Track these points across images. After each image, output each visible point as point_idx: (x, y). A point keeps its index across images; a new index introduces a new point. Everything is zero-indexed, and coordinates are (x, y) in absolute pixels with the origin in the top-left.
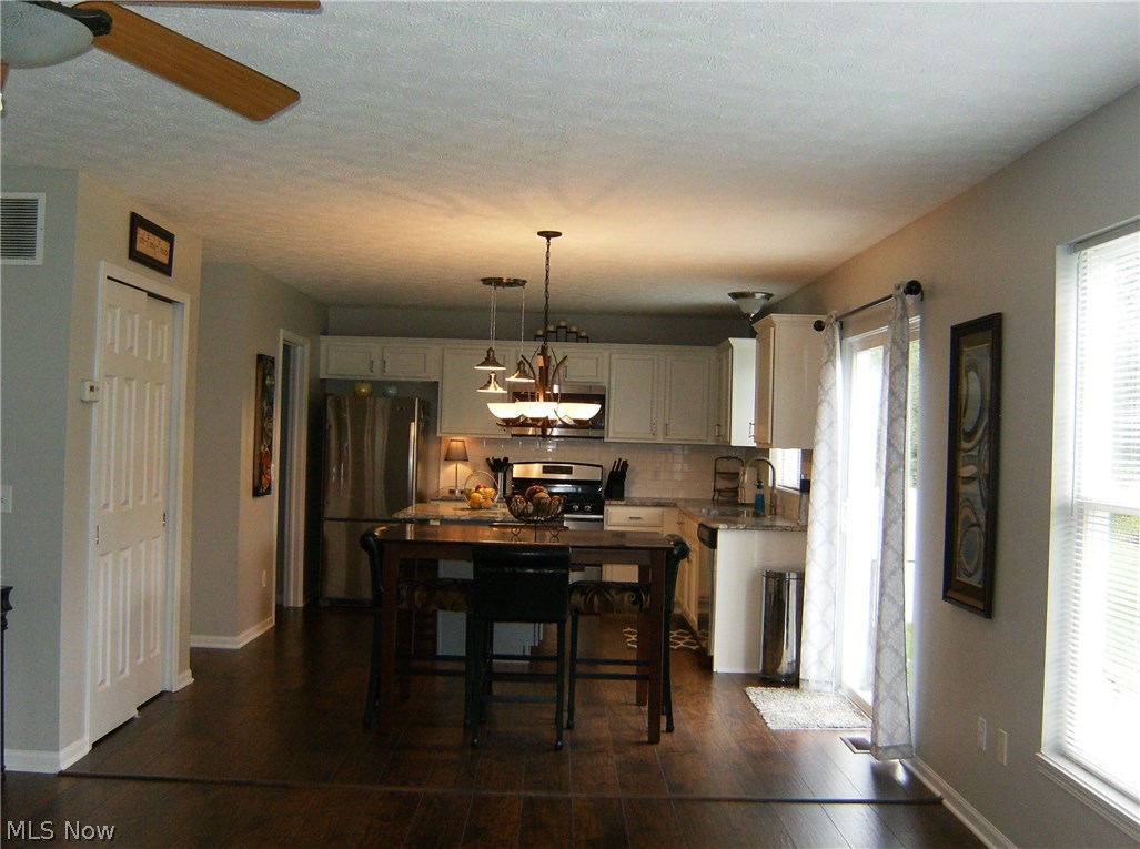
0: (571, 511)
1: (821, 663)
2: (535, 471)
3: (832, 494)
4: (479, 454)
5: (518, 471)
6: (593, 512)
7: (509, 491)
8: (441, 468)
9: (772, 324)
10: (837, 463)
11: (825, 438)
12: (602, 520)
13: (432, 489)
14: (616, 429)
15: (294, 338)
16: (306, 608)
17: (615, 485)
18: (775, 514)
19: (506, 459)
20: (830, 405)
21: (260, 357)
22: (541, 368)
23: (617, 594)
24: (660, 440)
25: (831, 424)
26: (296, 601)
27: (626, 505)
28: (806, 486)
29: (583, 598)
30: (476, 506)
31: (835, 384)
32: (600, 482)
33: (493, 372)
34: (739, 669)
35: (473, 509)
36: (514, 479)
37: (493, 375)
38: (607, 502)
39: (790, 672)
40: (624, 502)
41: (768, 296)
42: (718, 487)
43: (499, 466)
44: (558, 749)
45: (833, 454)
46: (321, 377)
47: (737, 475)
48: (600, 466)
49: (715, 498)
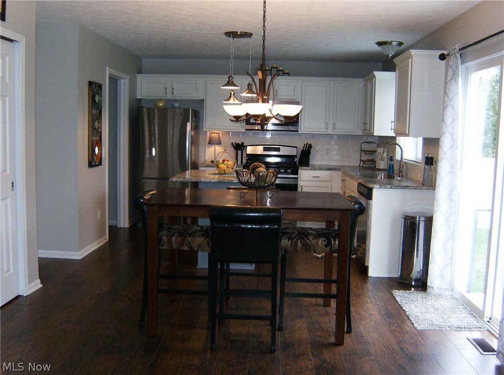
0: (280, 173)
1: (442, 277)
2: (259, 150)
3: (452, 167)
4: (228, 141)
5: (250, 150)
6: (292, 173)
7: (244, 161)
8: (207, 148)
9: (411, 57)
10: (457, 147)
11: (449, 130)
12: (297, 178)
13: (201, 160)
14: (305, 126)
15: (116, 73)
16: (131, 228)
17: (304, 158)
18: (402, 176)
19: (243, 143)
20: (453, 108)
21: (90, 83)
22: (260, 80)
23: (314, 239)
24: (330, 132)
25: (453, 121)
26: (124, 224)
27: (311, 169)
28: (430, 161)
29: (290, 241)
30: (222, 173)
31: (457, 93)
32: (296, 156)
33: (232, 91)
34: (385, 275)
35: (220, 174)
36: (247, 155)
37: (232, 92)
38: (300, 168)
39: (419, 277)
40: (310, 168)
41: (400, 44)
42: (362, 159)
43: (239, 147)
44: (272, 352)
45: (454, 140)
46: (138, 98)
47: (373, 152)
48: (296, 147)
49: (361, 165)
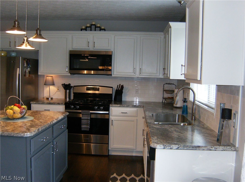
4: (59, 82)
6: (104, 110)
12: (108, 114)
14: (117, 71)
19: (69, 84)
24: (138, 75)
27: (120, 106)
32: (111, 94)
36: (74, 93)
38: (111, 105)
42: (165, 97)
47: (173, 91)
48: (112, 87)
49: (164, 101)
